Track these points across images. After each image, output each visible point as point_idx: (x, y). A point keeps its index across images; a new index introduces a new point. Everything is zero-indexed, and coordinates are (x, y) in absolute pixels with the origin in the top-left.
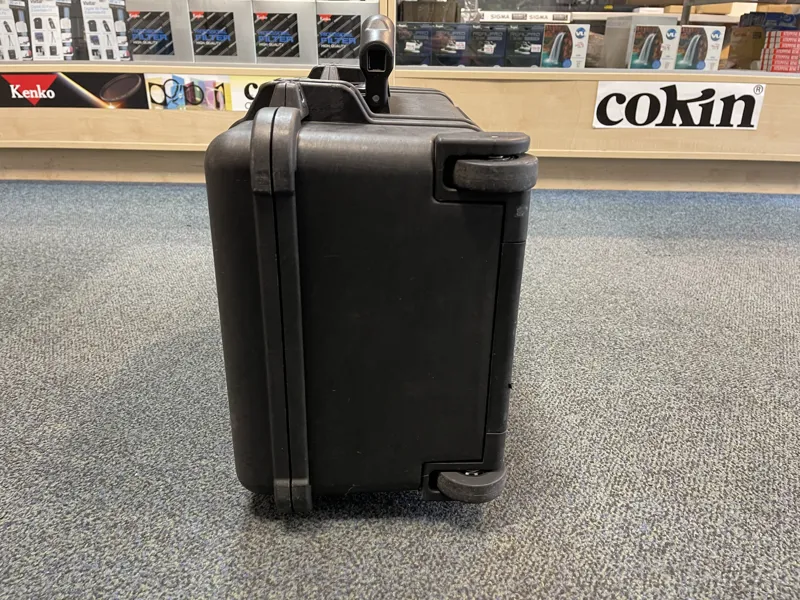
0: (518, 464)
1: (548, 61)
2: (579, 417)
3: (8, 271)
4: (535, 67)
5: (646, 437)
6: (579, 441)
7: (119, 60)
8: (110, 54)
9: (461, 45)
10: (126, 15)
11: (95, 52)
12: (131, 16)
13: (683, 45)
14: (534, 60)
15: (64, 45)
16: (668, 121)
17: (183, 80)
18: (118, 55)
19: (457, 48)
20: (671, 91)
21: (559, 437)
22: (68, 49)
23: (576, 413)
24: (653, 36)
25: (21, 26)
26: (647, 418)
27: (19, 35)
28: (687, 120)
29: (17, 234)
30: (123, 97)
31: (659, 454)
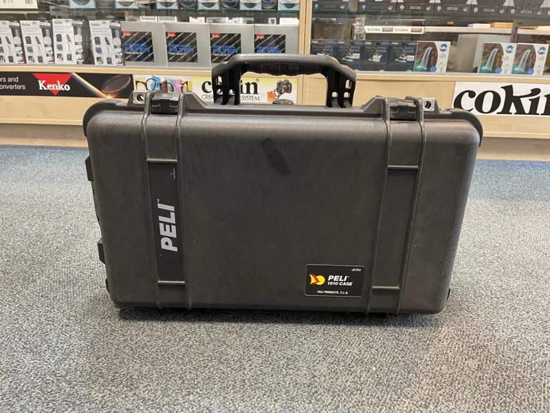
0: (436, 407)
1: (419, 67)
2: (476, 362)
3: (38, 221)
4: (409, 71)
5: (532, 382)
6: (481, 386)
7: (115, 65)
8: (109, 61)
9: (357, 56)
10: (121, 34)
11: (99, 59)
12: (125, 34)
13: (518, 56)
14: (409, 66)
15: (77, 53)
16: (506, 110)
17: (159, 79)
18: (115, 61)
19: (353, 58)
20: (509, 89)
21: (464, 381)
22: (80, 56)
23: (473, 359)
24: (496, 50)
25: (47, 40)
26: (530, 364)
27: (46, 46)
28: (520, 110)
29: (43, 190)
30: (118, 90)
31: (544, 398)
